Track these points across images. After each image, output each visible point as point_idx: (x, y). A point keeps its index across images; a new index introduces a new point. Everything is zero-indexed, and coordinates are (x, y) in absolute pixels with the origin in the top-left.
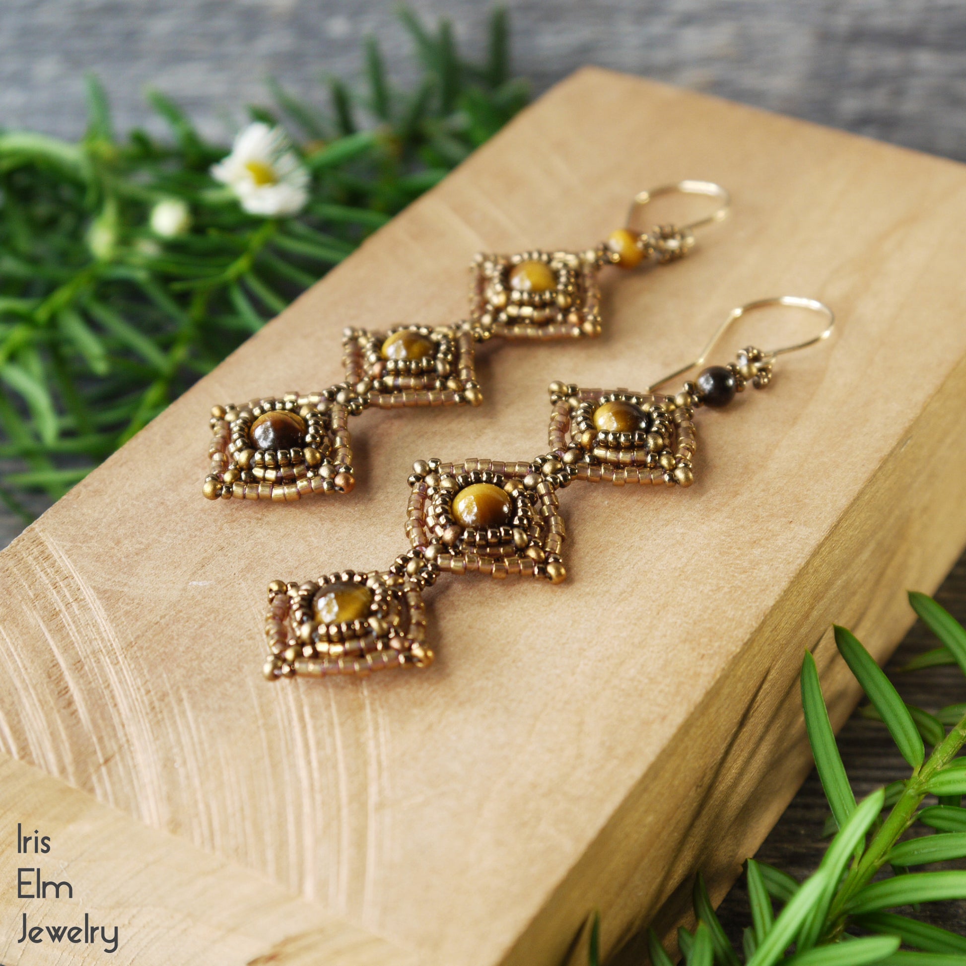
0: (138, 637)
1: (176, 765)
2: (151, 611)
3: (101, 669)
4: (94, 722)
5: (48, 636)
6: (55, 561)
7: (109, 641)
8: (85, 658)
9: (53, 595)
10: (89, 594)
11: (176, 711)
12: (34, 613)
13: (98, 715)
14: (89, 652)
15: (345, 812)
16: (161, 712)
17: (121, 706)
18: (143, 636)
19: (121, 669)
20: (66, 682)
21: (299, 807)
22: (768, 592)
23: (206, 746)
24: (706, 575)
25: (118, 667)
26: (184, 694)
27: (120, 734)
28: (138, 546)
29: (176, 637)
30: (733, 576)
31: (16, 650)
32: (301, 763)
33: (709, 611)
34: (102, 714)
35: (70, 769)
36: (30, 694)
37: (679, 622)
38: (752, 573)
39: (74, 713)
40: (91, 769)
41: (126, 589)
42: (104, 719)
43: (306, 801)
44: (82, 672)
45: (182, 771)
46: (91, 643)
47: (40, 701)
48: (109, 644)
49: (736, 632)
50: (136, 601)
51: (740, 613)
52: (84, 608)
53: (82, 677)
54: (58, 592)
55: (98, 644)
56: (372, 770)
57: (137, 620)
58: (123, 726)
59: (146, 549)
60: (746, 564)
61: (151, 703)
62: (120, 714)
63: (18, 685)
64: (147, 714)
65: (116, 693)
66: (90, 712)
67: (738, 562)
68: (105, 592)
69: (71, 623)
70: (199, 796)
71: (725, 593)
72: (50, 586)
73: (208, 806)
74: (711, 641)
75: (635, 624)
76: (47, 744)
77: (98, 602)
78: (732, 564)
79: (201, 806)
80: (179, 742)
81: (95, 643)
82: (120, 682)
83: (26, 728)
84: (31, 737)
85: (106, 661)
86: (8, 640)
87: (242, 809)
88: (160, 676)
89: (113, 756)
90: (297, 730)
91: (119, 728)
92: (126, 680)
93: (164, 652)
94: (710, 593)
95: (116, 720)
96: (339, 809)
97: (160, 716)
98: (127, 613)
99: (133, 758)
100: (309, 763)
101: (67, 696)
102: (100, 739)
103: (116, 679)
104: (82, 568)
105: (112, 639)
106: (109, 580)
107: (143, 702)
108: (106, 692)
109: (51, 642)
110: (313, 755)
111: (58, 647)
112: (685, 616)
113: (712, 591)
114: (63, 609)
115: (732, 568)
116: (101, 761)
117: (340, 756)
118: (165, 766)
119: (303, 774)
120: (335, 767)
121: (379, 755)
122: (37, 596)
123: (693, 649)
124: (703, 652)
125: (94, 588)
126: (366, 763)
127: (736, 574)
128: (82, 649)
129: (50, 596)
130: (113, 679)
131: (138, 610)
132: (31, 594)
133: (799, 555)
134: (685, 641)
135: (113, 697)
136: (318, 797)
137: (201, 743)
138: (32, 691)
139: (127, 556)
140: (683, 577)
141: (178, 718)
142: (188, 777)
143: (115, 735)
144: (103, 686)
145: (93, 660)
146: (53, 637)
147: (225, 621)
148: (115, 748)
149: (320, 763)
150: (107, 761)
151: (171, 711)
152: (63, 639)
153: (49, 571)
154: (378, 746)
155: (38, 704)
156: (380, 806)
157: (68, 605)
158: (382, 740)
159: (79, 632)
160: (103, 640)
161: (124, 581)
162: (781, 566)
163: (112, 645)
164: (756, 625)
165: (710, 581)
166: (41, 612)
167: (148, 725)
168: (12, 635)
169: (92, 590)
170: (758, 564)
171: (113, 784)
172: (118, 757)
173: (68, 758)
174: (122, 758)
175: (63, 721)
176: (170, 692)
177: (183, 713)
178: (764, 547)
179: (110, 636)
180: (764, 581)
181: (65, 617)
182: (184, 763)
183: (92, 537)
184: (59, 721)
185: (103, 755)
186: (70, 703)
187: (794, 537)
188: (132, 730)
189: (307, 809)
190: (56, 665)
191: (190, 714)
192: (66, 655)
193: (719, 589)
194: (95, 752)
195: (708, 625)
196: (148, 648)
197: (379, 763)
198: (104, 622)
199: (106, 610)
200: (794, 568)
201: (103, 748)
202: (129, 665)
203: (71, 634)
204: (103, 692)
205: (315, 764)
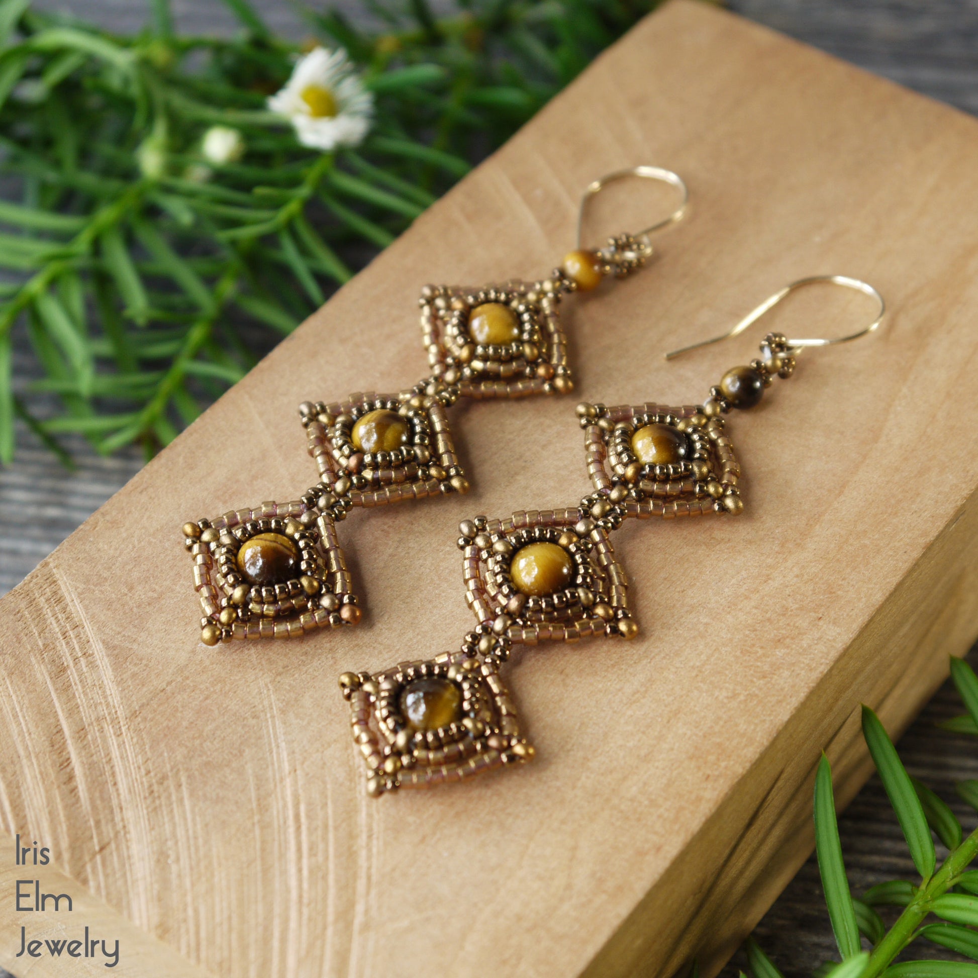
0: (142, 706)
1: (170, 861)
2: (158, 675)
3: (104, 739)
4: (92, 800)
5: (54, 695)
6: (67, 605)
7: (114, 707)
8: (89, 725)
9: (62, 646)
10: (97, 648)
11: (174, 798)
12: (42, 666)
13: (97, 794)
14: (93, 719)
15: (330, 931)
16: (159, 797)
17: (120, 785)
18: (148, 704)
19: (124, 743)
20: (68, 753)
21: (286, 921)
22: (784, 704)
23: (201, 841)
24: (723, 677)
25: (120, 739)
26: (183, 779)
27: (118, 818)
28: (150, 594)
29: (180, 709)
30: (752, 681)
31: (21, 710)
32: (292, 870)
33: (721, 723)
34: (101, 792)
35: (66, 856)
36: (32, 764)
37: (689, 733)
38: (771, 678)
39: (74, 790)
40: (87, 858)
41: (135, 646)
42: (102, 799)
43: (293, 915)
44: (85, 742)
45: (174, 868)
46: (96, 707)
47: (41, 773)
48: (113, 711)
49: (745, 751)
50: (144, 662)
51: (752, 727)
52: (92, 665)
53: (84, 747)
54: (67, 643)
55: (103, 710)
56: (361, 884)
57: (143, 685)
58: (121, 809)
59: (159, 598)
60: (766, 668)
61: (151, 786)
62: (119, 795)
63: (22, 752)
64: (145, 798)
65: (117, 769)
66: (89, 790)
67: (759, 664)
68: (114, 647)
69: (78, 682)
70: (189, 899)
71: (740, 702)
72: (59, 635)
73: (196, 911)
74: (718, 759)
75: (644, 733)
76: (45, 825)
77: (106, 660)
78: (752, 666)
79: (190, 912)
80: (174, 835)
81: (99, 708)
82: (122, 758)
83: (26, 803)
84: (30, 815)
85: (109, 730)
86: (14, 697)
87: (230, 918)
88: (161, 754)
89: (109, 844)
90: (291, 830)
91: (117, 810)
92: (127, 756)
93: (168, 727)
94: (725, 701)
95: (115, 802)
96: (325, 928)
97: (157, 802)
98: (134, 675)
99: (128, 848)
100: (300, 870)
101: (68, 769)
102: (98, 823)
103: (118, 753)
104: (93, 616)
105: (117, 705)
106: (119, 633)
107: (142, 783)
108: (107, 768)
109: (57, 704)
110: (305, 862)
111: (63, 710)
112: (696, 727)
113: (727, 697)
114: (71, 664)
115: (752, 672)
116: (97, 848)
117: (331, 866)
118: (158, 861)
119: (293, 883)
120: (325, 878)
121: (369, 868)
122: (46, 646)
123: (699, 768)
124: (709, 772)
125: (103, 642)
126: (355, 877)
127: (755, 680)
128: (87, 715)
129: (59, 648)
130: (115, 753)
131: (145, 673)
132: (40, 644)
133: (823, 660)
134: (691, 758)
135: (113, 774)
136: (305, 911)
137: (196, 838)
138: (34, 760)
139: (139, 606)
140: (699, 678)
141: (175, 805)
142: (179, 876)
143: (113, 820)
144: (104, 761)
145: (96, 729)
146: (59, 697)
147: (231, 694)
148: (112, 835)
149: (311, 872)
150: (102, 849)
151: (169, 797)
152: (69, 700)
153: (60, 617)
154: (369, 858)
155: (39, 776)
156: (366, 927)
157: (76, 659)
158: (375, 850)
159: (85, 694)
160: (108, 705)
161: (134, 637)
162: (803, 672)
163: (116, 712)
164: (766, 743)
165: (727, 685)
166: (49, 666)
167: (145, 812)
168: (18, 693)
169: (101, 644)
170: (779, 668)
171: (106, 876)
172: (113, 845)
173: (65, 843)
174: (118, 847)
175: (62, 800)
176: (170, 774)
177: (181, 800)
178: (788, 647)
179: (115, 701)
180: (782, 689)
181: (73, 675)
182: (178, 859)
183: (106, 579)
184: (58, 800)
185: (99, 842)
186: (71, 778)
187: (820, 638)
188: (129, 814)
189: (293, 925)
190: (60, 731)
191: (187, 803)
192: (70, 720)
193: (735, 696)
194: (92, 838)
195: (718, 740)
196: (151, 720)
197: (369, 878)
198: (110, 684)
199: (113, 670)
200: (816, 676)
201: (100, 834)
202: (132, 738)
203: (77, 695)
204: (104, 768)
205: (305, 873)
